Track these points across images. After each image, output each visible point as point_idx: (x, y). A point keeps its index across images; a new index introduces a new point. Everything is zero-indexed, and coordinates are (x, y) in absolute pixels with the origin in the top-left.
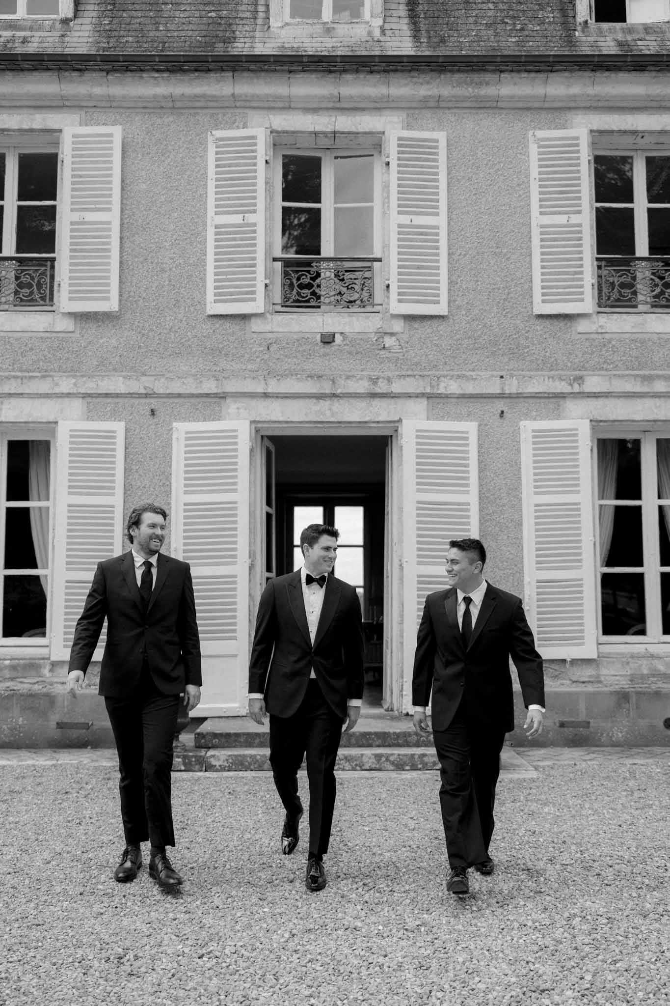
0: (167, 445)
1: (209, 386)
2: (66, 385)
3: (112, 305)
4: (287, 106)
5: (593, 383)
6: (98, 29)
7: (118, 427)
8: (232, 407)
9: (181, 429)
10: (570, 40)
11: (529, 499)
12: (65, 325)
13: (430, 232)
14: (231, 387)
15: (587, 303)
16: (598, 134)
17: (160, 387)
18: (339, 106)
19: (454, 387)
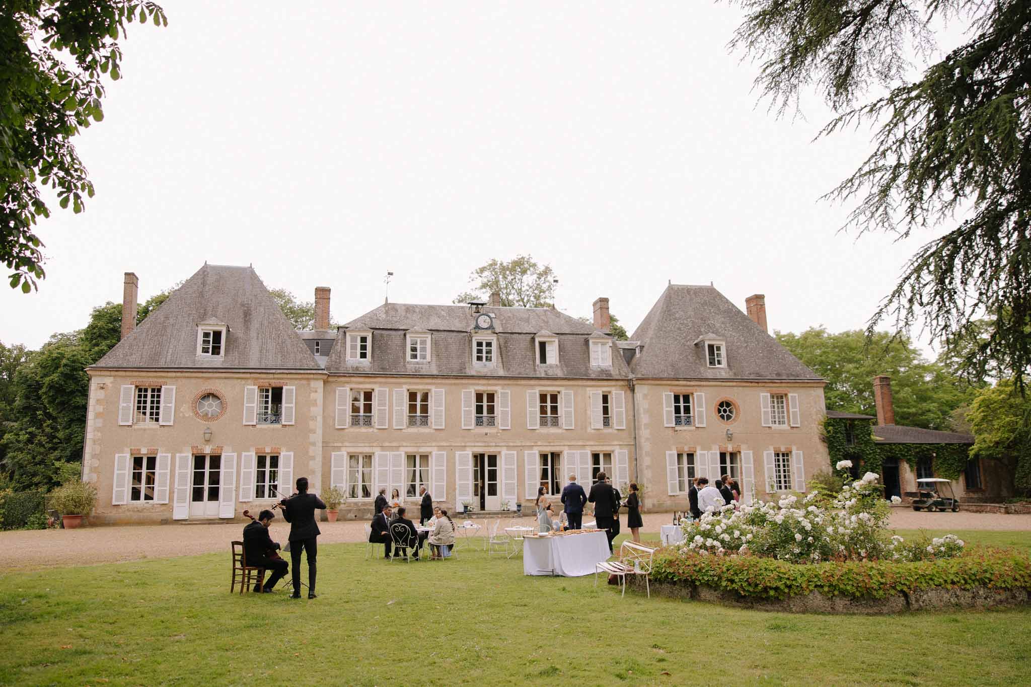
0: (455, 456)
1: (463, 444)
2: (434, 444)
3: (443, 427)
4: (478, 384)
5: (539, 443)
6: (439, 366)
7: (445, 453)
8: (468, 449)
9: (458, 453)
10: (535, 370)
11: (526, 467)
12: (432, 431)
13: (507, 412)
14: (467, 444)
15: (538, 427)
16: (540, 391)
17: (453, 444)
18: (489, 385)
19: (511, 444)
